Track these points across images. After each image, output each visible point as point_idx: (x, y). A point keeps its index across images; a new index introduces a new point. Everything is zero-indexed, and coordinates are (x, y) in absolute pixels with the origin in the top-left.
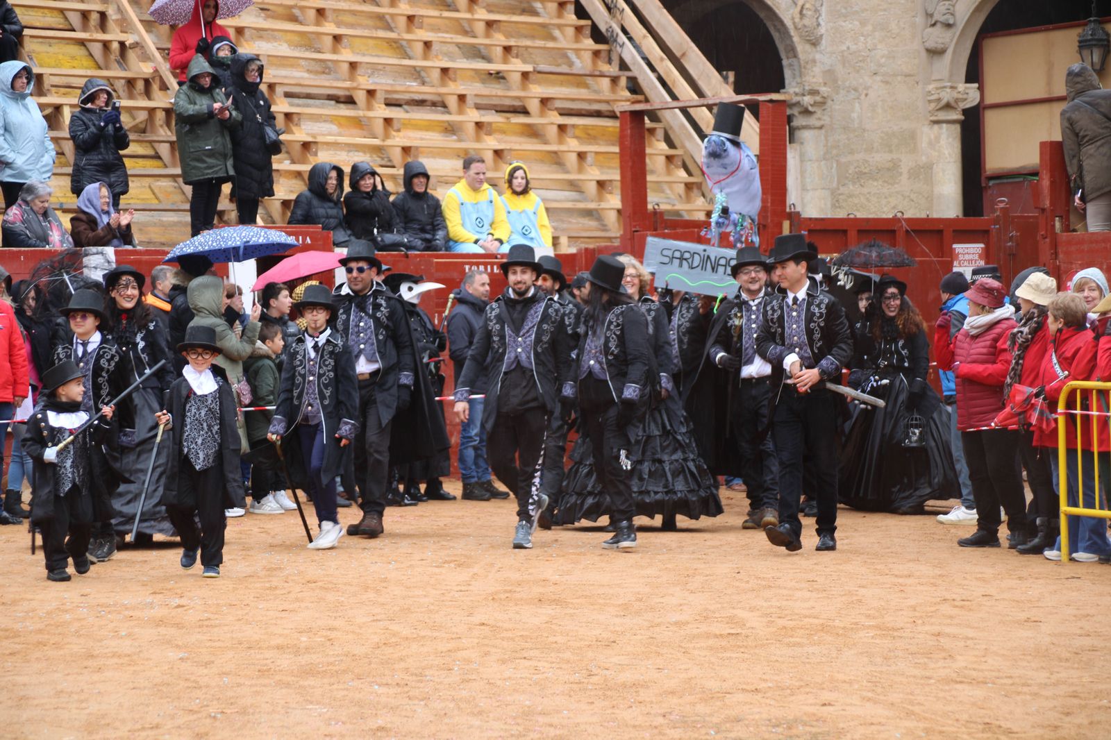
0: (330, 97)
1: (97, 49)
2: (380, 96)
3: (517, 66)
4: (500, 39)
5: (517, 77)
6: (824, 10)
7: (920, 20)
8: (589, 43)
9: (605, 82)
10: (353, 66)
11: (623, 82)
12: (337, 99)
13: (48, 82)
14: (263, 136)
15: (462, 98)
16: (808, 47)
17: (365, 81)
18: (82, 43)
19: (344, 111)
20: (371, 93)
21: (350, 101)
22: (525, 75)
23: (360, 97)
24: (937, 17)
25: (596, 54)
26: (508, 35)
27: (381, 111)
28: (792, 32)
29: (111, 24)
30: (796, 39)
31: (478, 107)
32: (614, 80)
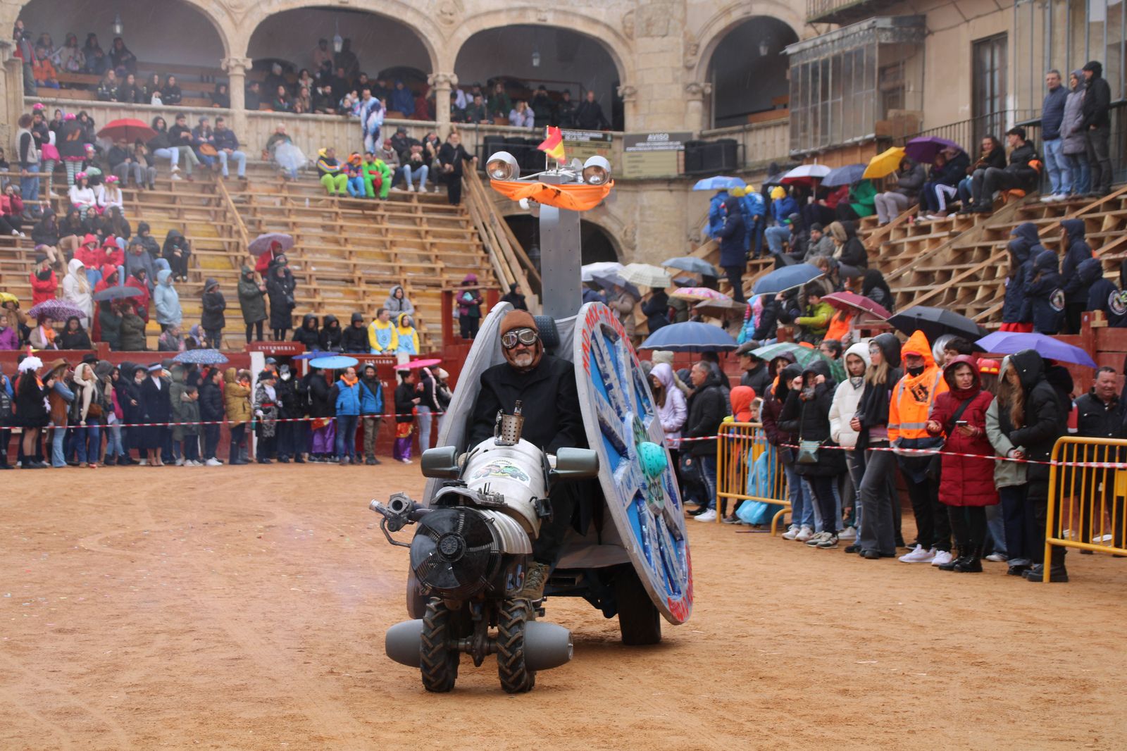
0: (343, 280)
1: (233, 259)
2: (363, 280)
3: (440, 265)
4: (435, 251)
5: (438, 271)
6: (638, 233)
7: (684, 238)
8: (482, 253)
9: (484, 272)
10: (355, 265)
11: (491, 272)
12: (346, 281)
13: (202, 276)
14: (286, 300)
15: (405, 281)
16: (629, 251)
17: (358, 273)
18: (228, 257)
19: (350, 287)
20: (360, 279)
21: (352, 282)
22: (442, 269)
23: (356, 280)
24: (692, 237)
25: (483, 258)
26: (439, 250)
27: (363, 287)
28: (621, 243)
29: (241, 249)
30: (623, 247)
31: (413, 284)
32: (488, 271)
